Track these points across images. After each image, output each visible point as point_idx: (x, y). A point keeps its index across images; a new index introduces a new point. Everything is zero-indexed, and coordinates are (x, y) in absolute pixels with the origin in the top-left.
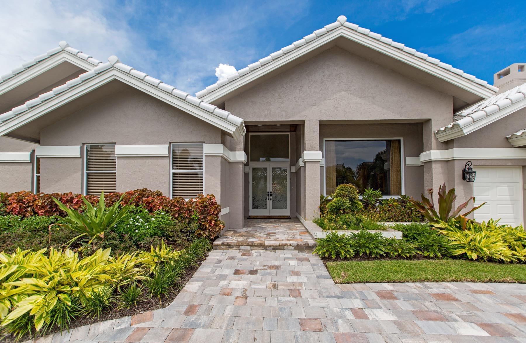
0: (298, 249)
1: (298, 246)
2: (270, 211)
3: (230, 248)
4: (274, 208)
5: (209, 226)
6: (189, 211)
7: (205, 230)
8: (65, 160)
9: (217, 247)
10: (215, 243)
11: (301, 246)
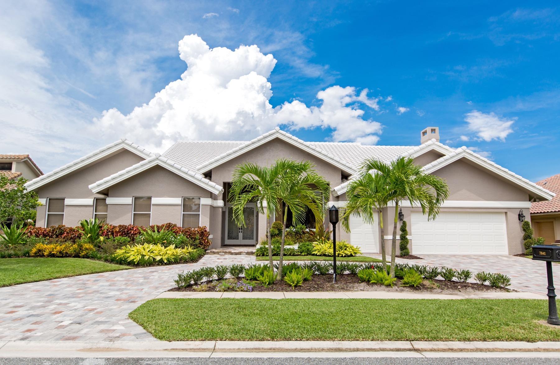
0: (248, 255)
1: (248, 252)
2: (240, 241)
3: (214, 254)
4: (243, 239)
5: (204, 242)
6: (195, 234)
7: (202, 245)
8: (122, 206)
9: (208, 253)
10: (207, 251)
11: (249, 253)
